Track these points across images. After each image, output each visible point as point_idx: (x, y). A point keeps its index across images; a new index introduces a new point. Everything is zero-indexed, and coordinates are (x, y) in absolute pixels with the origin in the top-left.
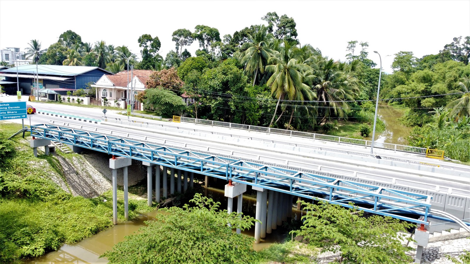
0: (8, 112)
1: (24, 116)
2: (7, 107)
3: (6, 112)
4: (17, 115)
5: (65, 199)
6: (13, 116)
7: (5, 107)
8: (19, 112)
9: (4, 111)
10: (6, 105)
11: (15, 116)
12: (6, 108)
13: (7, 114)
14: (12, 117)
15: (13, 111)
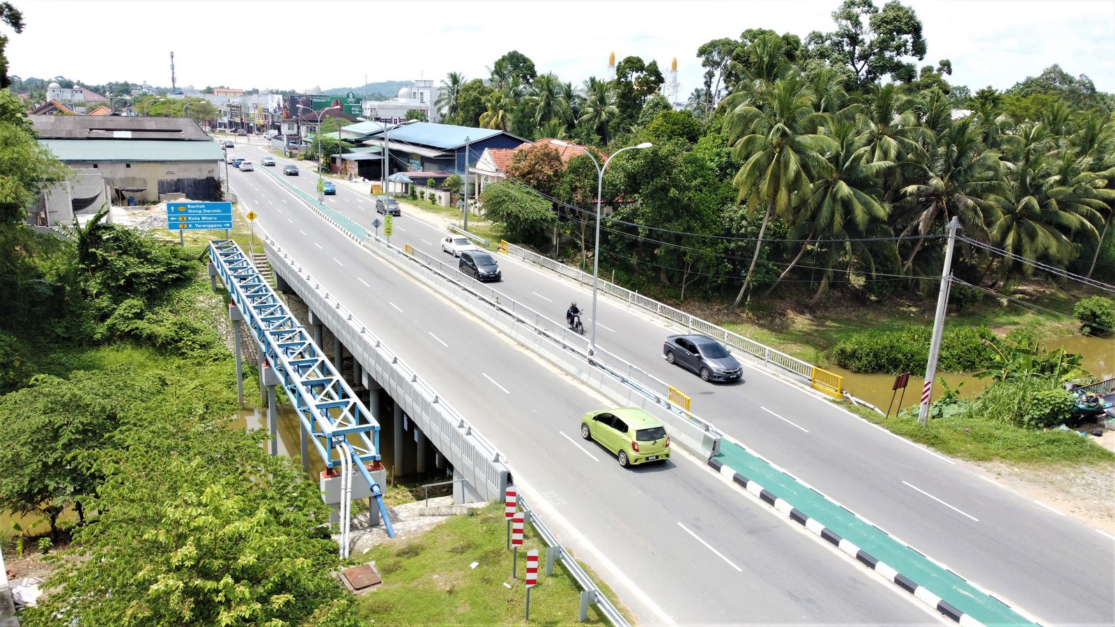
0: (203, 218)
1: (228, 225)
2: (202, 209)
3: (200, 217)
4: (216, 224)
5: (217, 359)
6: (211, 224)
7: (198, 209)
8: (220, 218)
9: (197, 216)
10: (201, 207)
11: (214, 224)
12: (200, 212)
13: (201, 220)
14: (209, 226)
15: (211, 216)
